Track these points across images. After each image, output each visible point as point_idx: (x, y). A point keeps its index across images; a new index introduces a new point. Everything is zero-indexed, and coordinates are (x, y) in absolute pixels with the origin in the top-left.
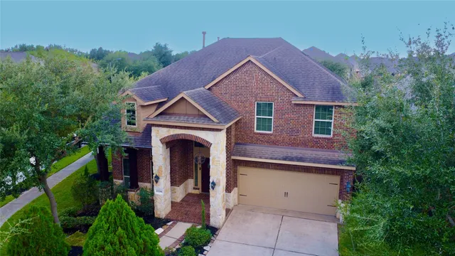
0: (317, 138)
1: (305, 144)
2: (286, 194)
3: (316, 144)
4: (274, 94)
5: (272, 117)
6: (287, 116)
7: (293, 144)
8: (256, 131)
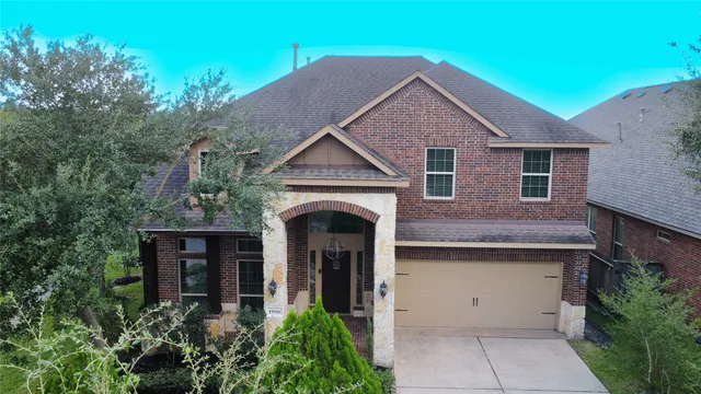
0: (528, 203)
1: (507, 214)
2: (475, 301)
3: (526, 213)
4: (457, 134)
5: (454, 173)
6: (479, 169)
7: (491, 215)
8: (425, 197)
